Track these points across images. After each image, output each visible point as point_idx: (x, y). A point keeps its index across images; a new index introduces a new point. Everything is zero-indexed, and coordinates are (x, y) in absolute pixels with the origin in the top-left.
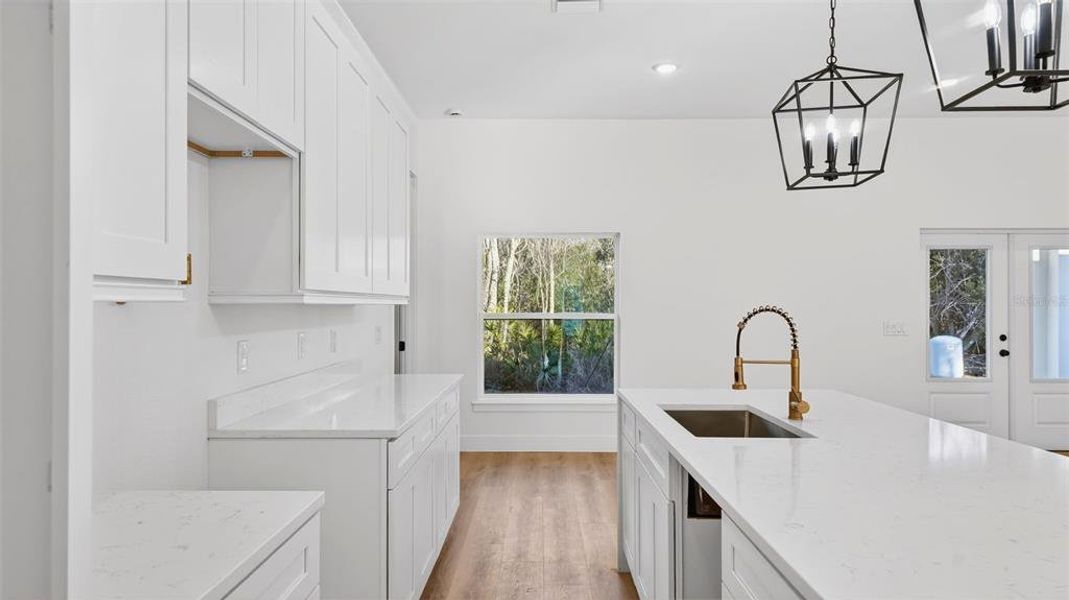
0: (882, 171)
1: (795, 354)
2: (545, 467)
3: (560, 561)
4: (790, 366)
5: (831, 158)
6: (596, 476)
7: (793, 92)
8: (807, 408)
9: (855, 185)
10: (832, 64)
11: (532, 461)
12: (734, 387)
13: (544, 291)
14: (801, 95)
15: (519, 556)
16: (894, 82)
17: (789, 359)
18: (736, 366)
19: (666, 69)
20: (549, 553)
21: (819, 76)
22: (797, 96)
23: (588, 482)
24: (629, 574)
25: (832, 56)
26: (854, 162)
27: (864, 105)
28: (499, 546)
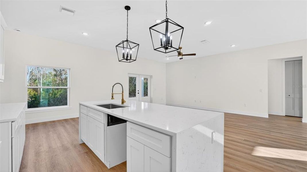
0: (136, 60)
1: (123, 92)
2: (50, 125)
3: (63, 146)
4: (122, 94)
5: (127, 57)
6: (66, 125)
7: (122, 42)
8: (125, 102)
9: (130, 62)
10: (127, 40)
11: (45, 124)
12: (112, 99)
13: (39, 83)
14: (124, 43)
15: (50, 148)
16: (137, 45)
17: (122, 93)
18: (112, 95)
19: (85, 34)
20: (59, 145)
21: (125, 41)
22: (123, 43)
23: (64, 126)
24: (84, 143)
25: (127, 38)
26: (131, 58)
27: (131, 49)
28: (42, 147)
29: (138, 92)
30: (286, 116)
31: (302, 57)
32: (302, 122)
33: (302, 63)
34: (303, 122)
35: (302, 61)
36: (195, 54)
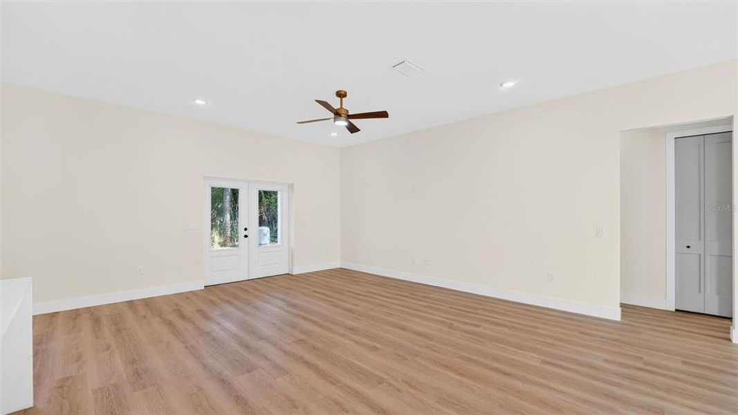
29: (246, 233)
30: (676, 310)
31: (730, 120)
32: (730, 340)
33: (730, 142)
34: (734, 342)
35: (731, 134)
36: (383, 115)
